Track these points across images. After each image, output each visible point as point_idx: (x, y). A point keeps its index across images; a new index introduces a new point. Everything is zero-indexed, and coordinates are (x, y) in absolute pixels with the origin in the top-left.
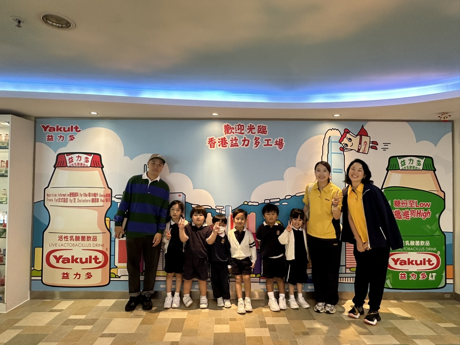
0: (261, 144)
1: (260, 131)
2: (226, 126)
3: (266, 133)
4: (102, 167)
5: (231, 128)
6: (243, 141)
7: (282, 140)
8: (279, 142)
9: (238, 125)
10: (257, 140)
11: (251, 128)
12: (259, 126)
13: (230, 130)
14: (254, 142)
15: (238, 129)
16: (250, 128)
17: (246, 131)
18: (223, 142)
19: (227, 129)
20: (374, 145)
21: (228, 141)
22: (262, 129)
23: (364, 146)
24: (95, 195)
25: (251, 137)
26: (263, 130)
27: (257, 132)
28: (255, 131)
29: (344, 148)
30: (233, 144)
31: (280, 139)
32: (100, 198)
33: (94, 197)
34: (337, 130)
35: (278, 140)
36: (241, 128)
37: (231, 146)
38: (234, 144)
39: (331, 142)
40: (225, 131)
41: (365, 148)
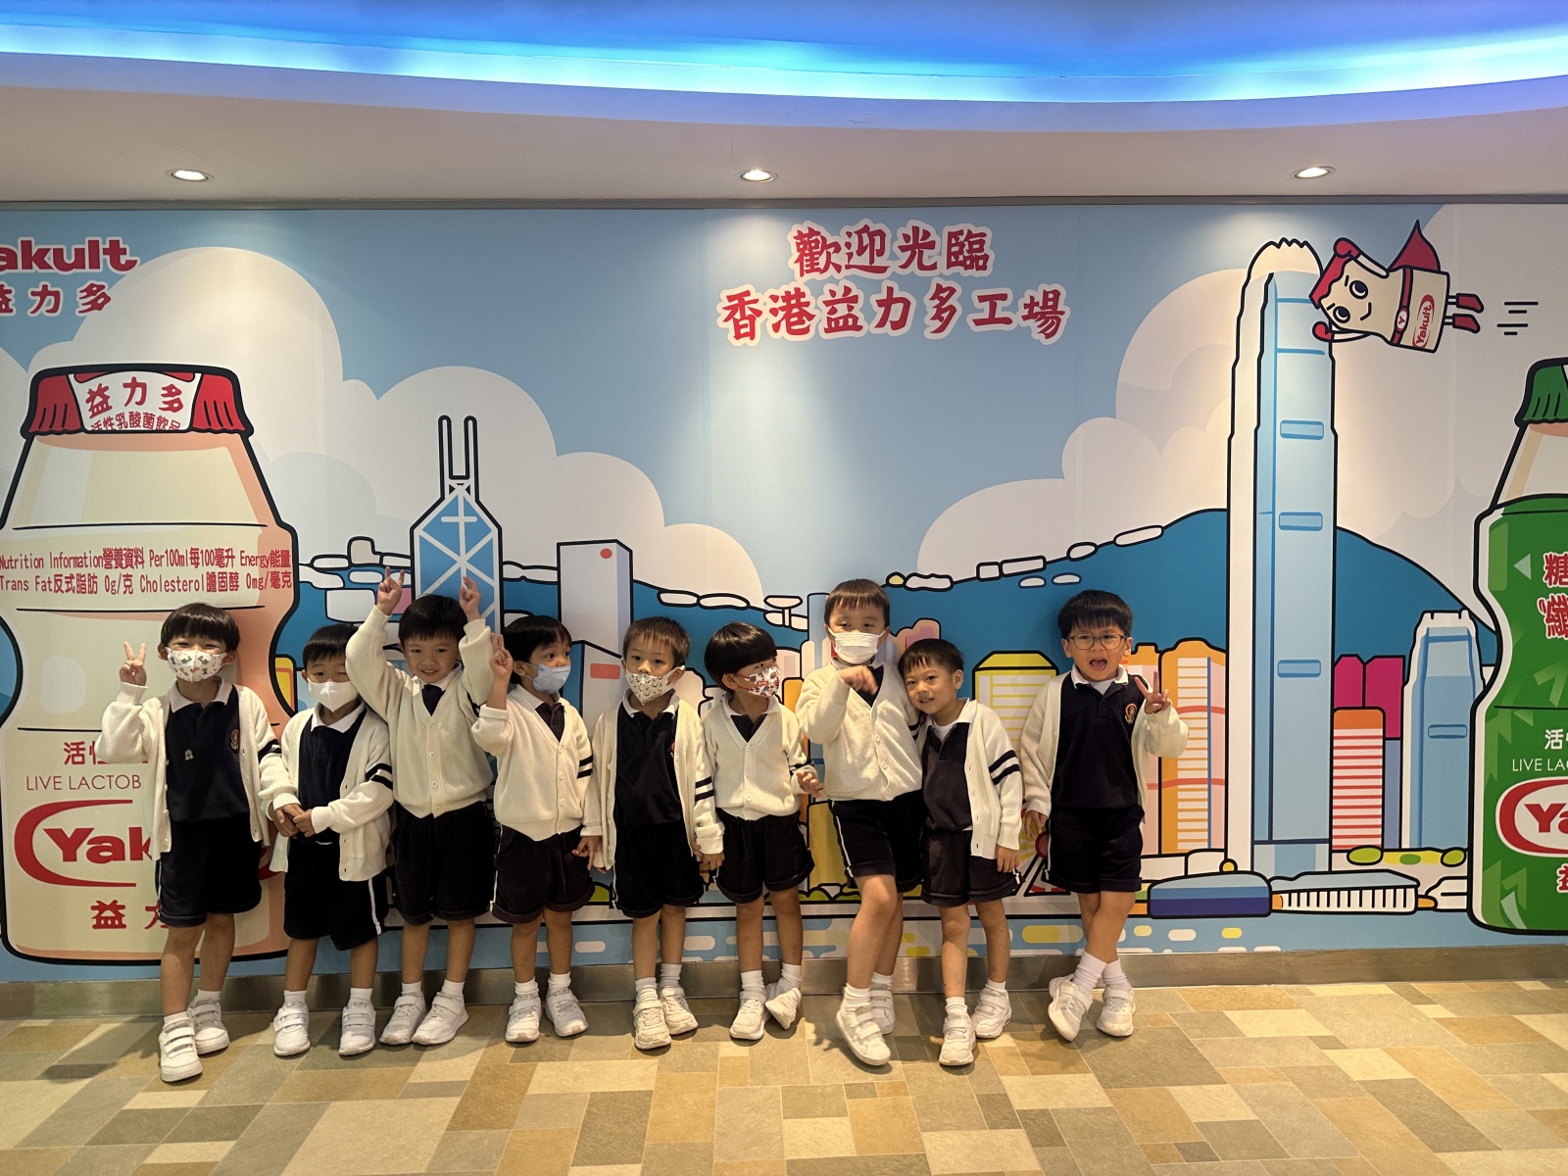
0: (963, 317)
1: (956, 255)
2: (806, 235)
3: (984, 268)
4: (246, 431)
5: (825, 246)
6: (880, 303)
7: (1057, 293)
8: (1045, 306)
9: (859, 233)
10: (943, 301)
11: (917, 245)
12: (951, 235)
13: (820, 253)
14: (931, 307)
15: (860, 252)
16: (911, 243)
17: (893, 258)
18: (794, 311)
19: (810, 250)
20: (1466, 312)
21: (817, 307)
22: (967, 247)
23: (1422, 318)
24: (220, 557)
25: (919, 287)
26: (971, 251)
27: (942, 262)
28: (937, 255)
29: (1334, 328)
30: (837, 320)
31: (1046, 294)
32: (242, 572)
33: (216, 569)
34: (1301, 246)
35: (1039, 298)
36: (871, 243)
37: (827, 331)
38: (841, 321)
39: (1278, 300)
40: (800, 260)
41: (1424, 327)
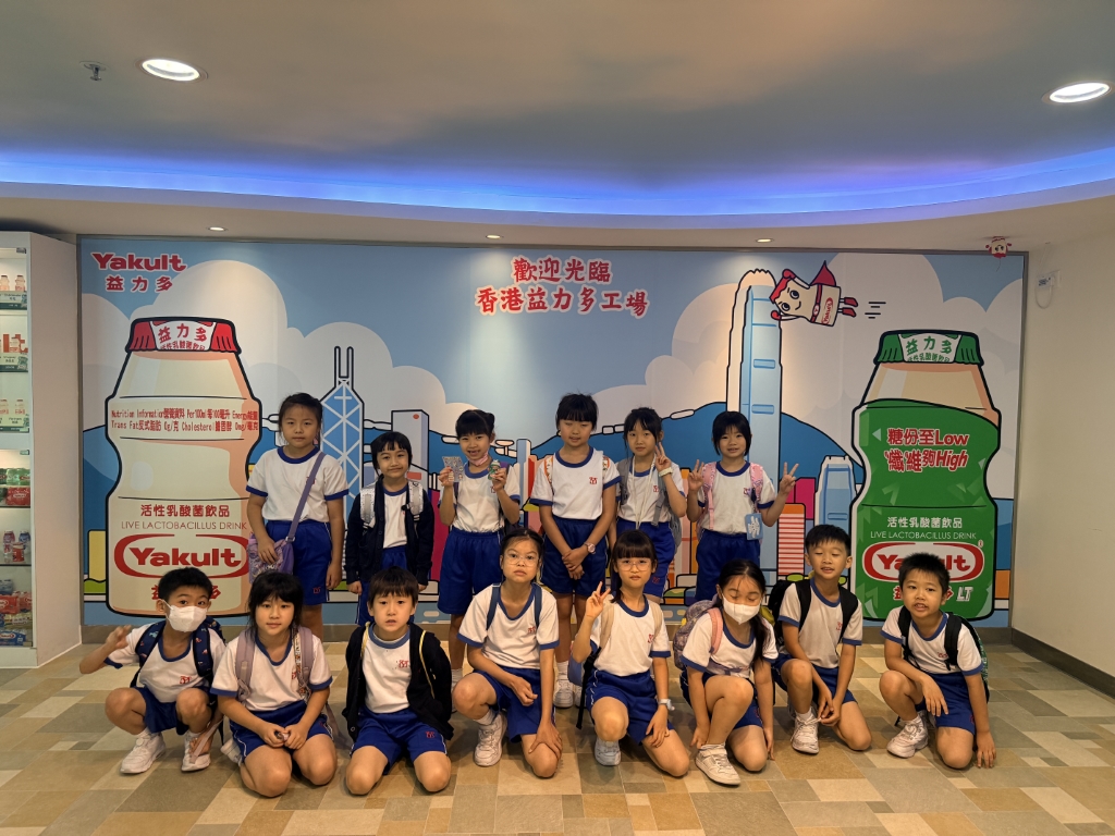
0: (597, 304)
1: (594, 274)
2: (520, 262)
3: (608, 280)
4: (238, 351)
5: (529, 267)
6: (556, 296)
7: (643, 294)
8: (637, 300)
9: (546, 262)
10: (587, 296)
11: (575, 269)
12: (591, 264)
13: (527, 271)
14: (581, 298)
15: (547, 271)
16: (572, 267)
17: (563, 274)
18: (513, 298)
19: (521, 269)
21: (524, 297)
22: (599, 270)
23: (827, 309)
24: (222, 414)
25: (575, 289)
26: (601, 272)
27: (587, 276)
28: (584, 274)
30: (534, 304)
31: (638, 294)
32: (234, 421)
33: (220, 420)
35: (635, 296)
36: (552, 266)
38: (537, 304)
39: (753, 300)
40: (516, 274)
41: (827, 314)
